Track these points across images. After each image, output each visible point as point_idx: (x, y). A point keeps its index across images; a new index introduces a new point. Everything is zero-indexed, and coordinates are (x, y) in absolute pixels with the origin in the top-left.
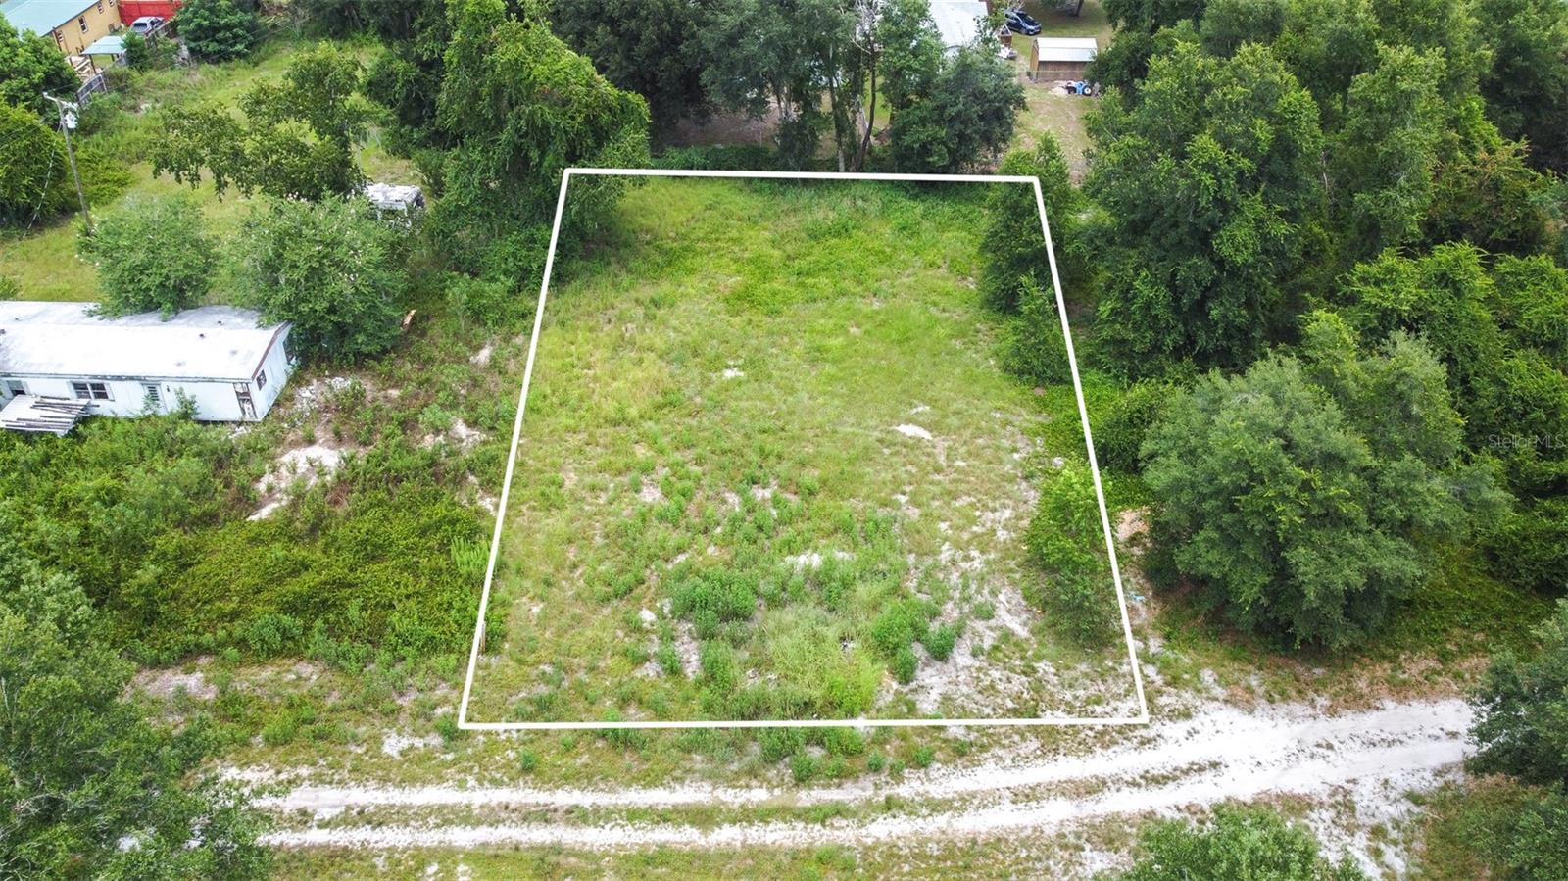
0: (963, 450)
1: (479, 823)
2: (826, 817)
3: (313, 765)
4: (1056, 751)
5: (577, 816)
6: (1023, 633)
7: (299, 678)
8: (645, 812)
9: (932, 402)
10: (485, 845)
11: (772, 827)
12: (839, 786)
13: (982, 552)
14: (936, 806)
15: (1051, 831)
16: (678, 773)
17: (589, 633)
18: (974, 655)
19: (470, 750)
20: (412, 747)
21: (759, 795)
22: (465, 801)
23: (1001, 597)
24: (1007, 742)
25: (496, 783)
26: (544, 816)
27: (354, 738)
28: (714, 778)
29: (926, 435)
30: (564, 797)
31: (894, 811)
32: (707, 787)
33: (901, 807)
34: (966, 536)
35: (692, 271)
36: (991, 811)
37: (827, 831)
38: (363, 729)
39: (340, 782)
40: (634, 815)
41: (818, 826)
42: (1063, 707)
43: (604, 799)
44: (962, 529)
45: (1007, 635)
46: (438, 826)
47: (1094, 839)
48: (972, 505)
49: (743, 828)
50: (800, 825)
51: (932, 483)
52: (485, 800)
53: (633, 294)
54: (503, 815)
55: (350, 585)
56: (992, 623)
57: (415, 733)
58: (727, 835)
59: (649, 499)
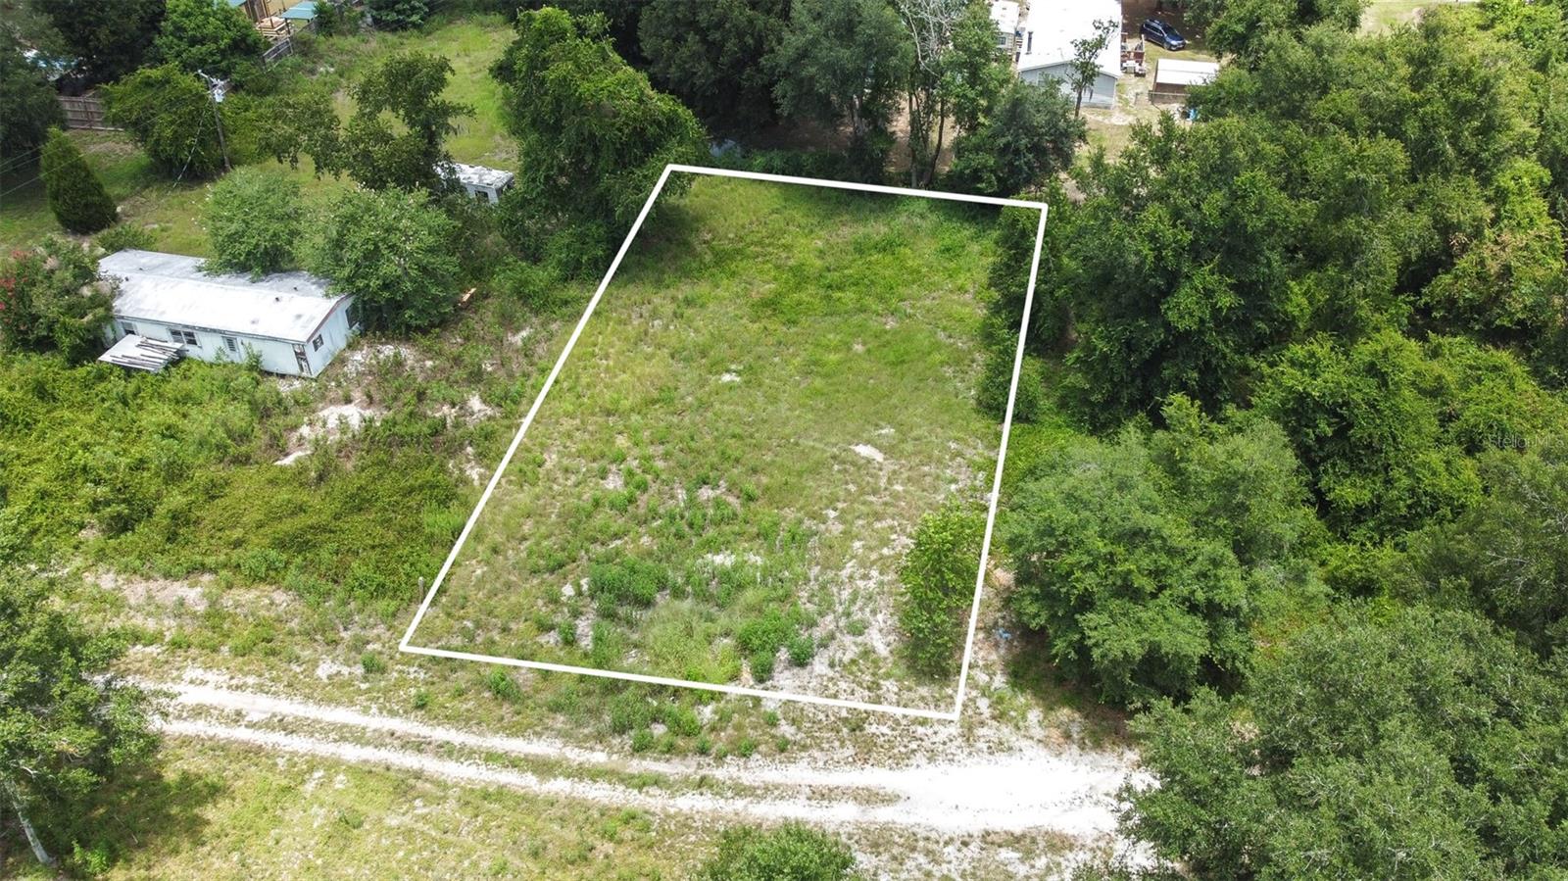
0: (905, 475)
1: (368, 743)
2: (644, 784)
3: (260, 676)
4: (866, 761)
5: (446, 751)
6: (883, 651)
7: (272, 604)
8: (500, 756)
9: (899, 426)
10: (366, 762)
11: (597, 785)
12: (668, 761)
13: (881, 574)
14: (740, 790)
16: (538, 729)
17: (513, 599)
18: (832, 665)
19: (383, 683)
20: (339, 673)
22: (363, 724)
23: (880, 617)
24: (826, 746)
25: (393, 713)
26: (419, 746)
27: (298, 658)
28: (566, 736)
29: (879, 457)
30: (441, 734)
31: (704, 790)
32: (559, 743)
33: (711, 787)
34: (874, 556)
35: (733, 274)
36: (785, 803)
37: (641, 797)
38: (307, 653)
39: (275, 693)
40: (490, 757)
41: (636, 791)
42: (890, 723)
43: (472, 740)
44: (871, 549)
45: (867, 652)
46: (335, 741)
47: (864, 841)
48: (892, 528)
49: (573, 782)
50: (621, 788)
51: (864, 503)
52: (379, 726)
53: (672, 291)
54: (388, 740)
55: (331, 532)
56: (859, 639)
57: (346, 662)
58: (559, 786)
59: (611, 486)
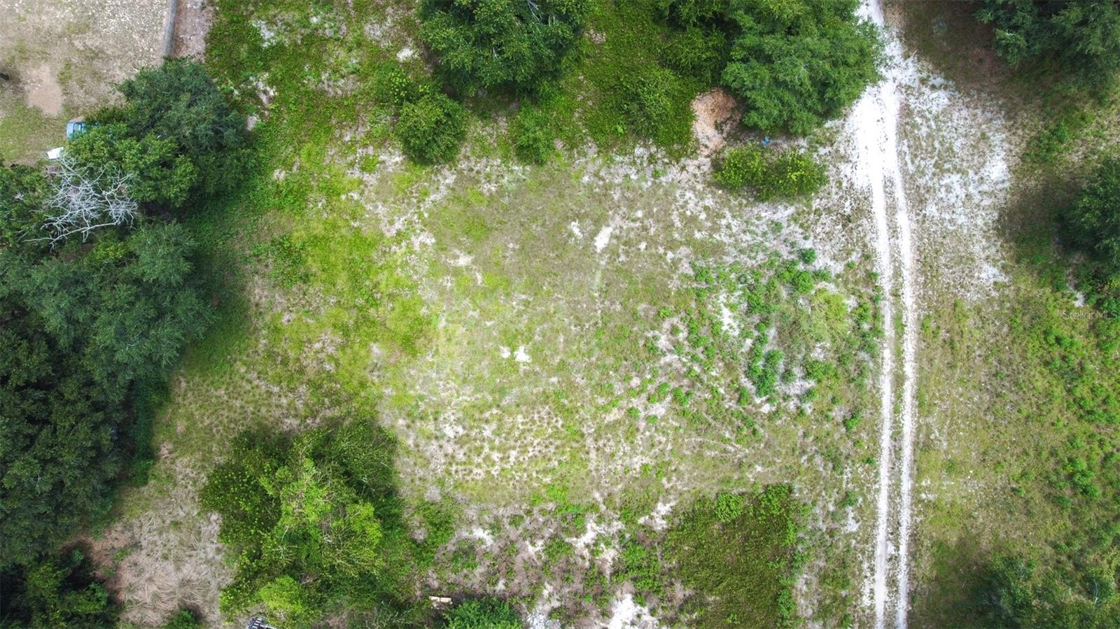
2: (901, 324)
8: (895, 405)
11: (906, 349)
13: (724, 217)
15: (914, 226)
19: (857, 490)
21: (887, 354)
23: (763, 215)
25: (877, 474)
26: (897, 452)
27: (846, 547)
28: (877, 374)
29: (607, 230)
30: (886, 441)
31: (900, 293)
32: (882, 378)
33: (897, 290)
34: (708, 224)
36: (902, 250)
37: (909, 324)
38: (841, 543)
40: (896, 410)
41: (906, 328)
43: (887, 424)
44: (702, 226)
45: (794, 219)
46: (900, 497)
47: (920, 208)
48: (681, 215)
49: (906, 362)
50: (905, 336)
52: (887, 478)
54: (896, 469)
57: (845, 517)
58: (909, 369)
